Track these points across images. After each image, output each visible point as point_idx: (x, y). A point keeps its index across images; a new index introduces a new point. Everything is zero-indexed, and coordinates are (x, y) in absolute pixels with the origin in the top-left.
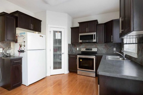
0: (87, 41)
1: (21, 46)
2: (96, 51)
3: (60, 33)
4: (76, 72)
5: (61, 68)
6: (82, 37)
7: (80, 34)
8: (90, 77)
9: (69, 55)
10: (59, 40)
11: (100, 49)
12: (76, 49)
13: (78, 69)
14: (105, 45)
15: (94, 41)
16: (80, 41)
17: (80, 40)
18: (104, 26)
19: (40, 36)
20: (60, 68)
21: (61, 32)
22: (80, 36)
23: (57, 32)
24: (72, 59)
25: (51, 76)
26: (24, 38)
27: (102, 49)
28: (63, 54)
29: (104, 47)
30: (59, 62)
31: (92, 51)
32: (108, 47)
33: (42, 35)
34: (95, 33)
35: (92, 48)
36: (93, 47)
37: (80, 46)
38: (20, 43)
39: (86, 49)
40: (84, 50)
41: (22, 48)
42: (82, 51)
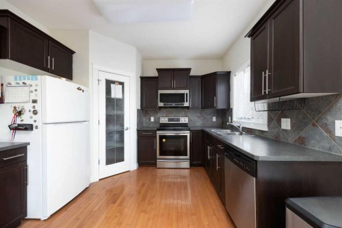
0: (174, 105)
1: (20, 113)
2: (187, 122)
3: (121, 86)
4: (155, 164)
5: (123, 160)
6: (165, 98)
7: (160, 92)
8: (181, 170)
9: (139, 131)
10: (119, 99)
11: (192, 119)
12: (150, 119)
13: (158, 156)
14: (200, 113)
15: (186, 104)
16: (161, 104)
17: (161, 102)
18: (200, 79)
19: (78, 89)
20: (121, 159)
21: (122, 84)
22: (161, 94)
23: (114, 82)
24: (145, 138)
25: (101, 181)
26: (32, 92)
27: (196, 118)
28: (127, 129)
29: (199, 115)
30: (117, 148)
31: (181, 122)
32: (205, 116)
33: (82, 87)
34: (187, 91)
35: (181, 118)
36: (180, 115)
37: (157, 113)
38: (16, 105)
39: (169, 120)
40: (164, 120)
41: (26, 119)
42: (161, 122)
